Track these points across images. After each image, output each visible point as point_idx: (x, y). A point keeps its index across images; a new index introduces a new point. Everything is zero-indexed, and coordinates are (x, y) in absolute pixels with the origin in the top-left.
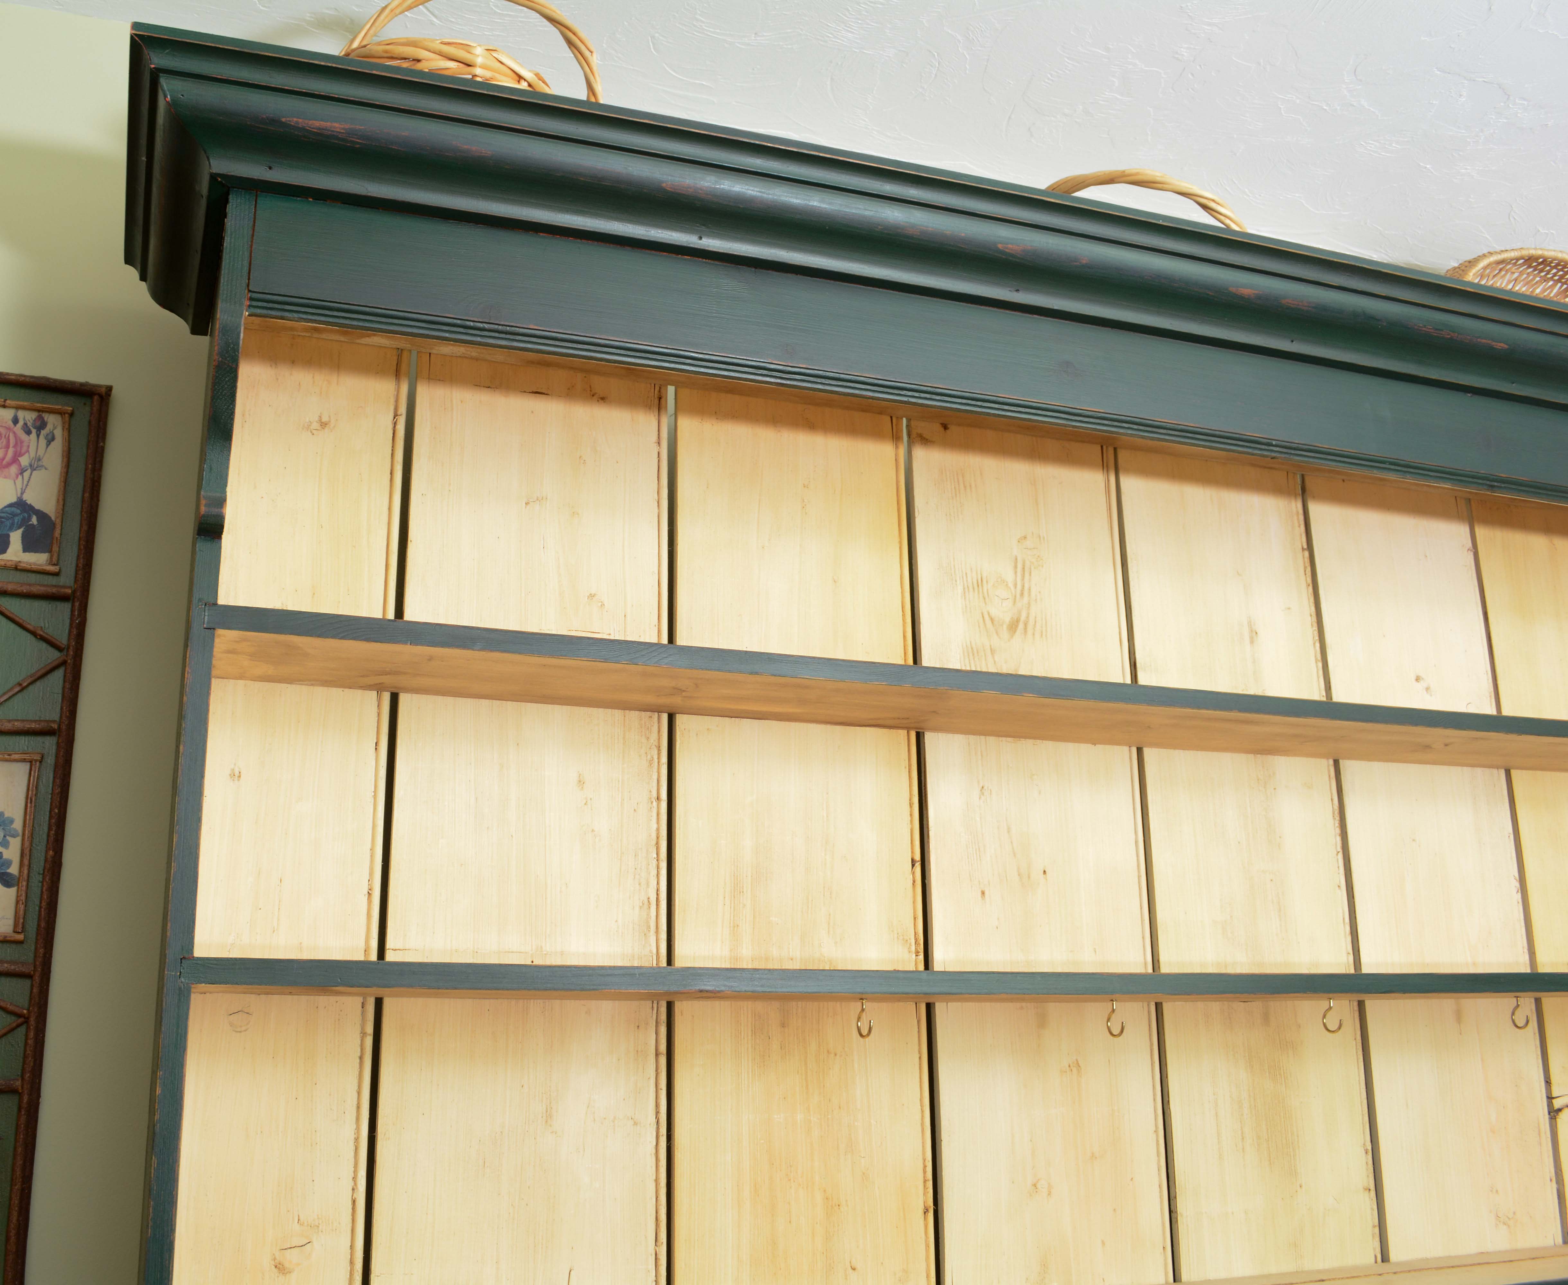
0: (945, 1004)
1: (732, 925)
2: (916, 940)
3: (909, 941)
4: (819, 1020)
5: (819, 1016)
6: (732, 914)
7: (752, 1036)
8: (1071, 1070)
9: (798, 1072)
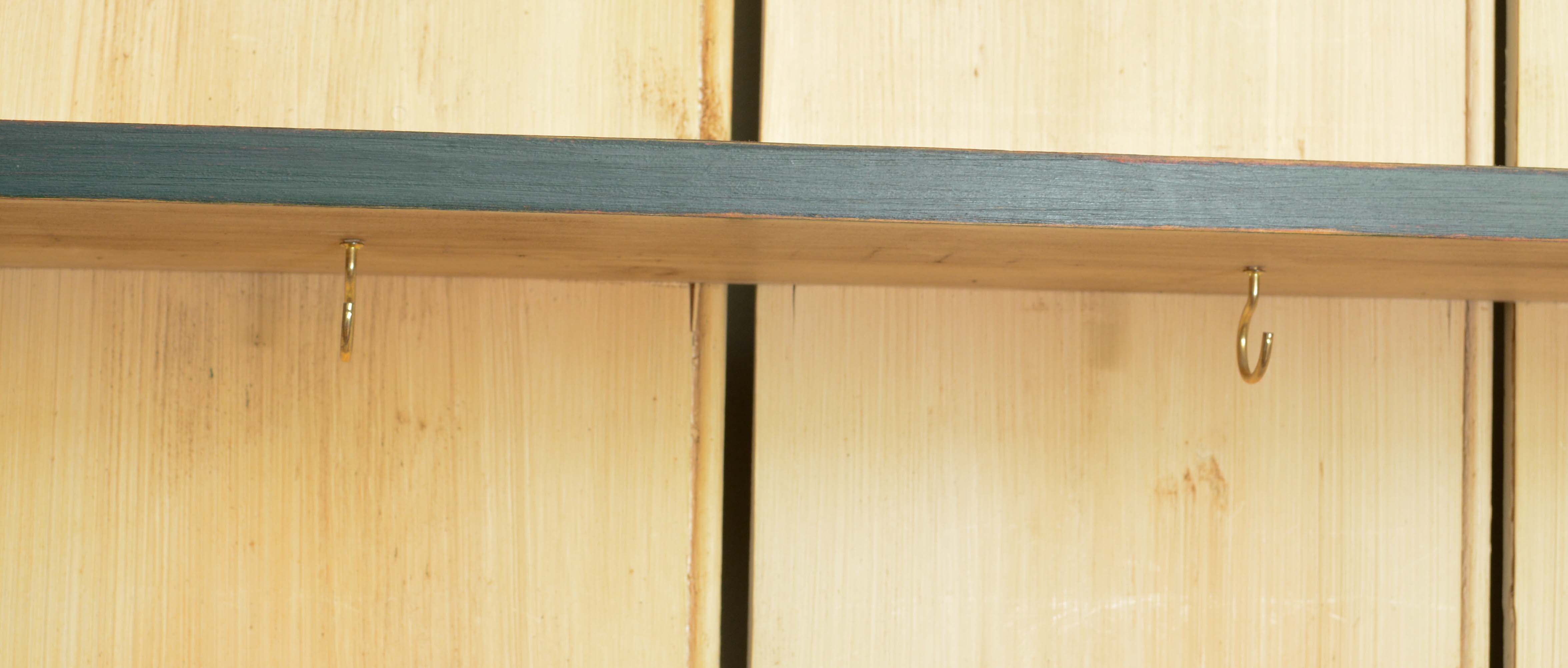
0: (788, 289)
1: (107, 54)
2: (706, 104)
3: (679, 105)
4: (373, 328)
5: (373, 316)
6: (110, 24)
7: (156, 367)
8: (1193, 489)
9: (298, 470)
